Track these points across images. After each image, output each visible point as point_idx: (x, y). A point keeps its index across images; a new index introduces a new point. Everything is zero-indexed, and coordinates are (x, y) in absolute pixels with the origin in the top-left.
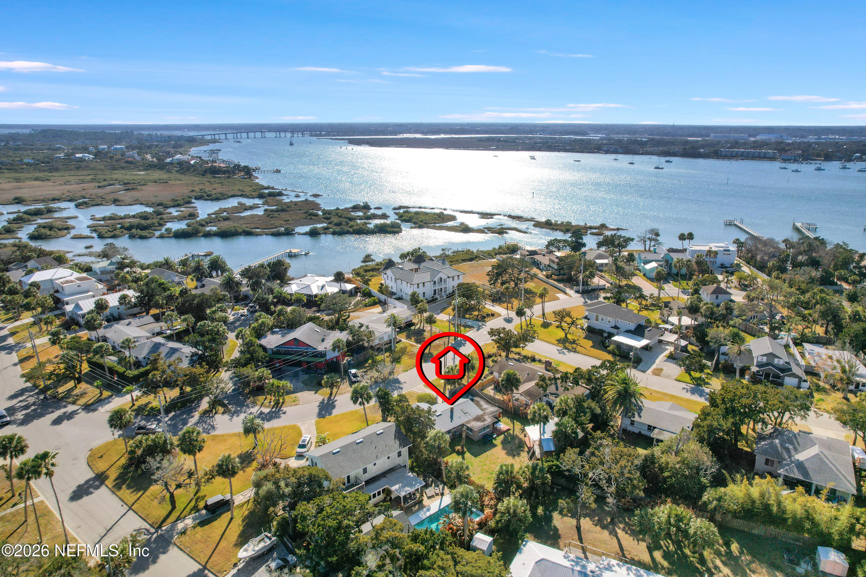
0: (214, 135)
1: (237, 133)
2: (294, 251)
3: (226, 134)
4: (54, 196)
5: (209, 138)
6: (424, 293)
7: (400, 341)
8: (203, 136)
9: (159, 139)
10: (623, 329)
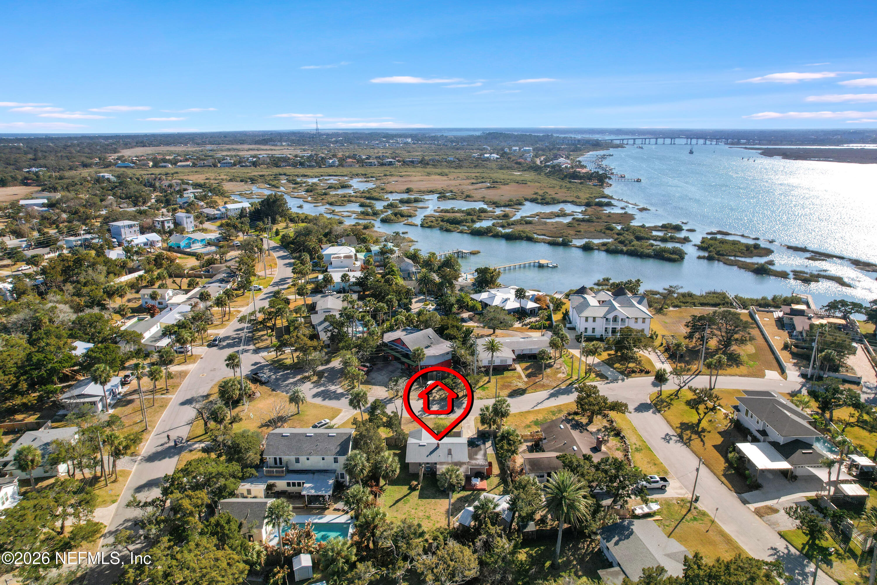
0: (623, 140)
1: (645, 139)
2: (542, 262)
3: (634, 139)
4: (432, 189)
5: (618, 142)
6: (594, 329)
7: (515, 369)
8: (612, 140)
9: (570, 142)
10: (771, 439)
